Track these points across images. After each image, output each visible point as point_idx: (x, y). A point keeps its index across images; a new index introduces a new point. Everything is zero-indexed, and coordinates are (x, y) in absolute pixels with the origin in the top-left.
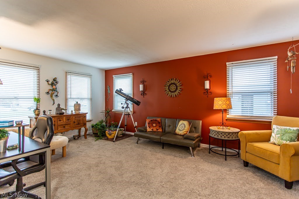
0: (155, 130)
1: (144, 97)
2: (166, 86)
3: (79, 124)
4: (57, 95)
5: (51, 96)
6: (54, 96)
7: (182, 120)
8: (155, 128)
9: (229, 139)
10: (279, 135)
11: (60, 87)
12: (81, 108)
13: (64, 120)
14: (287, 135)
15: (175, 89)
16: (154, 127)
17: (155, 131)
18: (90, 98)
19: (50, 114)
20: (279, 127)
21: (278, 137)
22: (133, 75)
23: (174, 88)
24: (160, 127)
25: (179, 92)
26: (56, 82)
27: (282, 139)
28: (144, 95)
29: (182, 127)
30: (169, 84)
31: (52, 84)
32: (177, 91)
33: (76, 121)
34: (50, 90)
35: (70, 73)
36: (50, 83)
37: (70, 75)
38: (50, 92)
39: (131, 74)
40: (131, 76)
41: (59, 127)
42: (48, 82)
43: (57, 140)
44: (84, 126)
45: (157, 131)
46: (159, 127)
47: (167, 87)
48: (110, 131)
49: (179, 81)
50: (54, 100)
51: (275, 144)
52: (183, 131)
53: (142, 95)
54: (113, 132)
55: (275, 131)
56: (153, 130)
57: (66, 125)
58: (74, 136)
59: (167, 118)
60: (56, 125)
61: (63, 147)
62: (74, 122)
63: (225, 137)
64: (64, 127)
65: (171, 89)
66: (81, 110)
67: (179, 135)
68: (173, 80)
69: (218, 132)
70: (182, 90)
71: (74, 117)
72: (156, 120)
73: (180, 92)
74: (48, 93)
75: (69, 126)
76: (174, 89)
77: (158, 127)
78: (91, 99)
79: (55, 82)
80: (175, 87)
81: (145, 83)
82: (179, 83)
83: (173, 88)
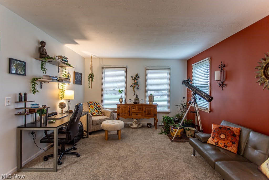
0: (221, 144)
1: (223, 90)
3: (149, 114)
4: (138, 88)
5: (133, 89)
6: (135, 88)
8: (223, 142)
11: (140, 81)
12: (154, 100)
13: (137, 108)
16: (221, 139)
17: (221, 148)
18: (168, 90)
19: (130, 102)
22: (211, 60)
24: (233, 143)
26: (138, 77)
28: (223, 86)
30: (265, 63)
31: (135, 79)
33: (146, 110)
34: (133, 83)
35: (148, 69)
36: (133, 78)
37: (148, 70)
38: (133, 85)
39: (207, 58)
40: (208, 61)
41: (133, 114)
42: (132, 77)
43: (114, 124)
44: (154, 117)
45: (225, 148)
46: (231, 143)
47: (262, 71)
48: (172, 128)
50: (135, 92)
53: (221, 86)
54: (175, 130)
56: (217, 143)
57: (138, 113)
58: (147, 124)
60: (130, 112)
61: (118, 131)
62: (145, 112)
64: (137, 114)
66: (154, 101)
71: (145, 107)
72: (229, 129)
74: (132, 86)
75: (141, 114)
77: (228, 143)
78: (170, 92)
79: (136, 78)
81: (226, 69)
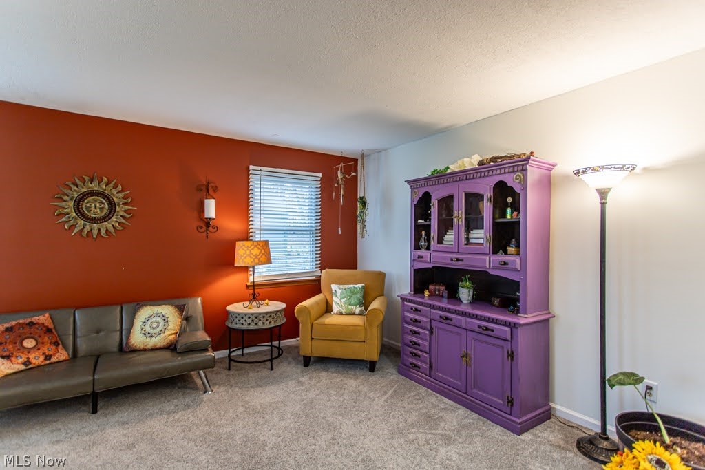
0: (37, 359)
2: (66, 198)
7: (146, 305)
8: (37, 354)
9: (277, 325)
10: (345, 299)
14: (354, 296)
15: (105, 211)
16: (29, 350)
17: (38, 367)
20: (342, 286)
21: (345, 302)
23: (101, 209)
24: (56, 344)
25: (119, 223)
27: (350, 304)
29: (155, 325)
30: (77, 192)
32: (114, 218)
45: (48, 362)
46: (54, 347)
47: (72, 204)
49: (120, 188)
51: (341, 314)
52: (162, 335)
55: (338, 294)
59: (78, 308)
63: (264, 323)
65: (89, 211)
67: (145, 350)
68: (96, 182)
69: (256, 315)
70: (131, 216)
72: (31, 324)
73: (123, 221)
76: (101, 211)
77: (48, 349)
80: (106, 206)
82: (121, 195)
83: (96, 207)
